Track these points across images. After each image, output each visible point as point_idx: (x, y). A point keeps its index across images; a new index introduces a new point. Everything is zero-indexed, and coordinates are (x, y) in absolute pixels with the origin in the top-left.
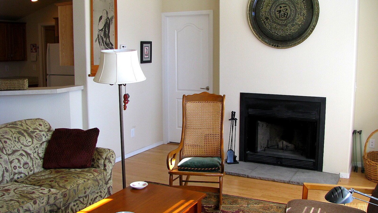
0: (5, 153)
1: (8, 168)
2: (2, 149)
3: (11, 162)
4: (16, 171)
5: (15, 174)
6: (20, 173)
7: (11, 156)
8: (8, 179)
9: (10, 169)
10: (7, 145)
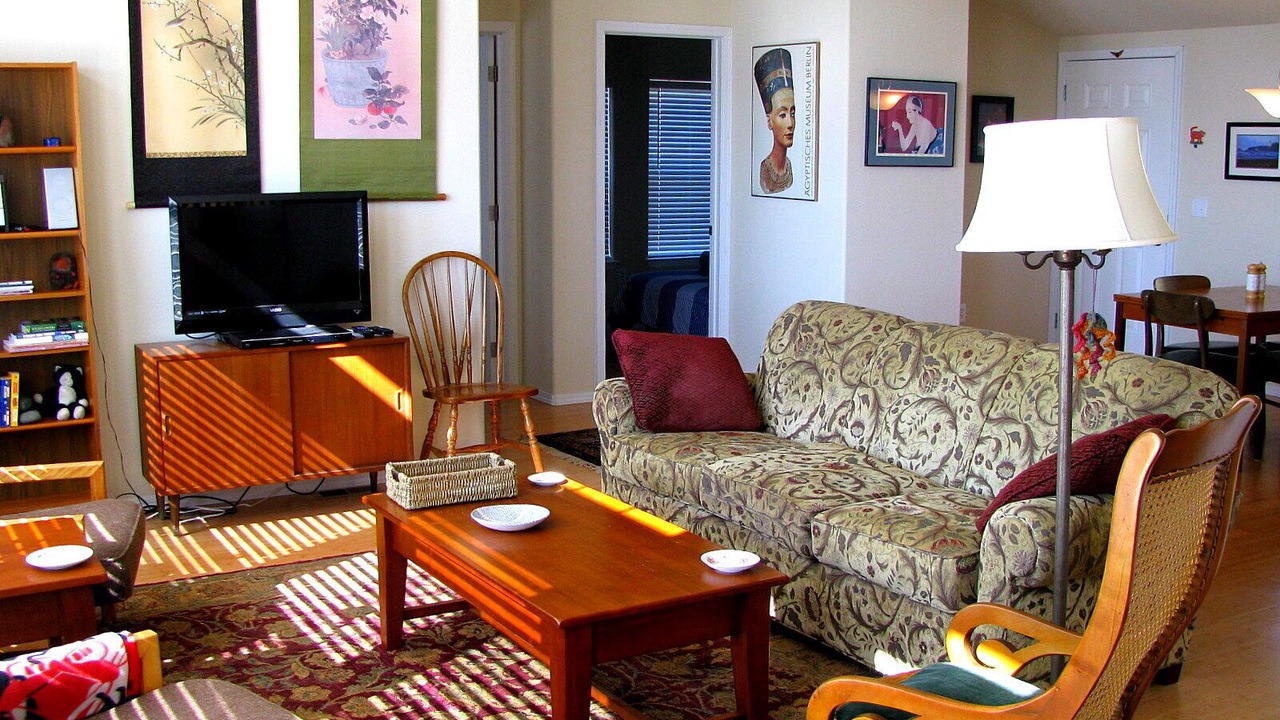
0: (985, 411)
1: (963, 451)
2: (988, 398)
3: (980, 441)
4: (977, 469)
5: (971, 475)
6: (982, 480)
7: (991, 425)
8: (951, 478)
9: (967, 456)
10: (1006, 393)
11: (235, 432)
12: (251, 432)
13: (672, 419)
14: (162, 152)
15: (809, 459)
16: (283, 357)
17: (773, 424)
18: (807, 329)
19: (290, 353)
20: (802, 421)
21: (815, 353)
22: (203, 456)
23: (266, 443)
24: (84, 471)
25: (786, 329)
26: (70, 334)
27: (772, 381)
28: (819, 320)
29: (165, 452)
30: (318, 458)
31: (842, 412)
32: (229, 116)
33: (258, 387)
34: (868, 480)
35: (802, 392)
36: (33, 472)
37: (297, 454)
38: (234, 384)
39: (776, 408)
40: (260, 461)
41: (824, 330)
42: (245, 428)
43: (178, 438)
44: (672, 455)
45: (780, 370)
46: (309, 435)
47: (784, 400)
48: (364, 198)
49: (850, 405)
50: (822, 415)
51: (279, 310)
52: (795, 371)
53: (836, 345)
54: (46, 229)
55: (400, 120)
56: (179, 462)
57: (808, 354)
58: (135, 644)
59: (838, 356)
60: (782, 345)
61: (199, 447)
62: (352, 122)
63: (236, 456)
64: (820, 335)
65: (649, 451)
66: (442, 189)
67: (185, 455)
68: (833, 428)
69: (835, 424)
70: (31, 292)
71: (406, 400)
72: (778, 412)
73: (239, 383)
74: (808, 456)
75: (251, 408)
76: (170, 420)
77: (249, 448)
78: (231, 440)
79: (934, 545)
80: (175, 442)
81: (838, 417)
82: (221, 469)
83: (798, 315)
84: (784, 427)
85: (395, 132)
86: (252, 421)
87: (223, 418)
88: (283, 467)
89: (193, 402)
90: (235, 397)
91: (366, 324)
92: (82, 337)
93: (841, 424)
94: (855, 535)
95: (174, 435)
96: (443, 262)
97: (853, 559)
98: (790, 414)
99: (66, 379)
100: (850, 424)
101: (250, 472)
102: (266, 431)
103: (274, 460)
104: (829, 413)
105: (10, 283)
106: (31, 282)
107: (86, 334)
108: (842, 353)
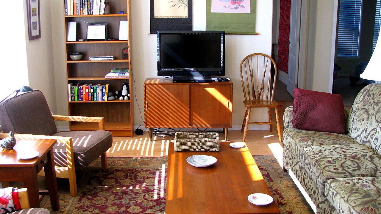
11: (170, 110)
12: (175, 110)
13: (307, 125)
14: (160, 16)
15: (345, 152)
16: (187, 86)
17: (350, 132)
18: (369, 95)
19: (190, 85)
20: (359, 133)
21: (369, 106)
22: (159, 117)
23: (180, 114)
24: (97, 120)
25: (363, 94)
26: (123, 74)
27: (353, 114)
28: (374, 92)
29: (147, 114)
30: (198, 121)
31: (372, 132)
32: (182, 4)
33: (178, 95)
34: (364, 167)
35: (361, 121)
36: (83, 119)
37: (191, 119)
38: (170, 94)
39: (352, 125)
40: (178, 120)
41: (375, 96)
42: (173, 109)
43: (151, 110)
44: (297, 140)
45: (357, 110)
46: (196, 113)
47: (355, 123)
48: (224, 34)
49: (376, 130)
50: (366, 132)
51: (192, 70)
52: (361, 112)
53: (377, 104)
54: (118, 40)
55: (242, 6)
56: (151, 118)
57: (367, 106)
58: (17, 193)
59: (376, 108)
60: (360, 100)
61: (158, 114)
62: (225, 7)
63: (170, 118)
64: (373, 99)
65: (292, 138)
66: (257, 31)
67: (153, 116)
68: (368, 139)
69: (369, 137)
70: (112, 60)
71: (231, 105)
72: (352, 127)
73: (172, 94)
74: (346, 151)
75: (176, 103)
76: (149, 104)
77: (174, 115)
78: (168, 112)
79: (362, 209)
80: (150, 111)
81: (371, 134)
82: (165, 121)
83: (368, 89)
84: (353, 134)
85: (240, 11)
86: (176, 107)
87: (166, 105)
88: (186, 123)
89: (157, 99)
90: (171, 98)
91: (223, 77)
92: (127, 75)
93: (371, 137)
94: (337, 193)
95: (150, 109)
96: (256, 56)
97: (335, 203)
98: (356, 129)
99: (125, 87)
100: (374, 138)
101: (174, 123)
102: (180, 111)
103: (183, 121)
104: (368, 132)
105: (106, 57)
106: (112, 57)
107: (129, 74)
108: (378, 107)
